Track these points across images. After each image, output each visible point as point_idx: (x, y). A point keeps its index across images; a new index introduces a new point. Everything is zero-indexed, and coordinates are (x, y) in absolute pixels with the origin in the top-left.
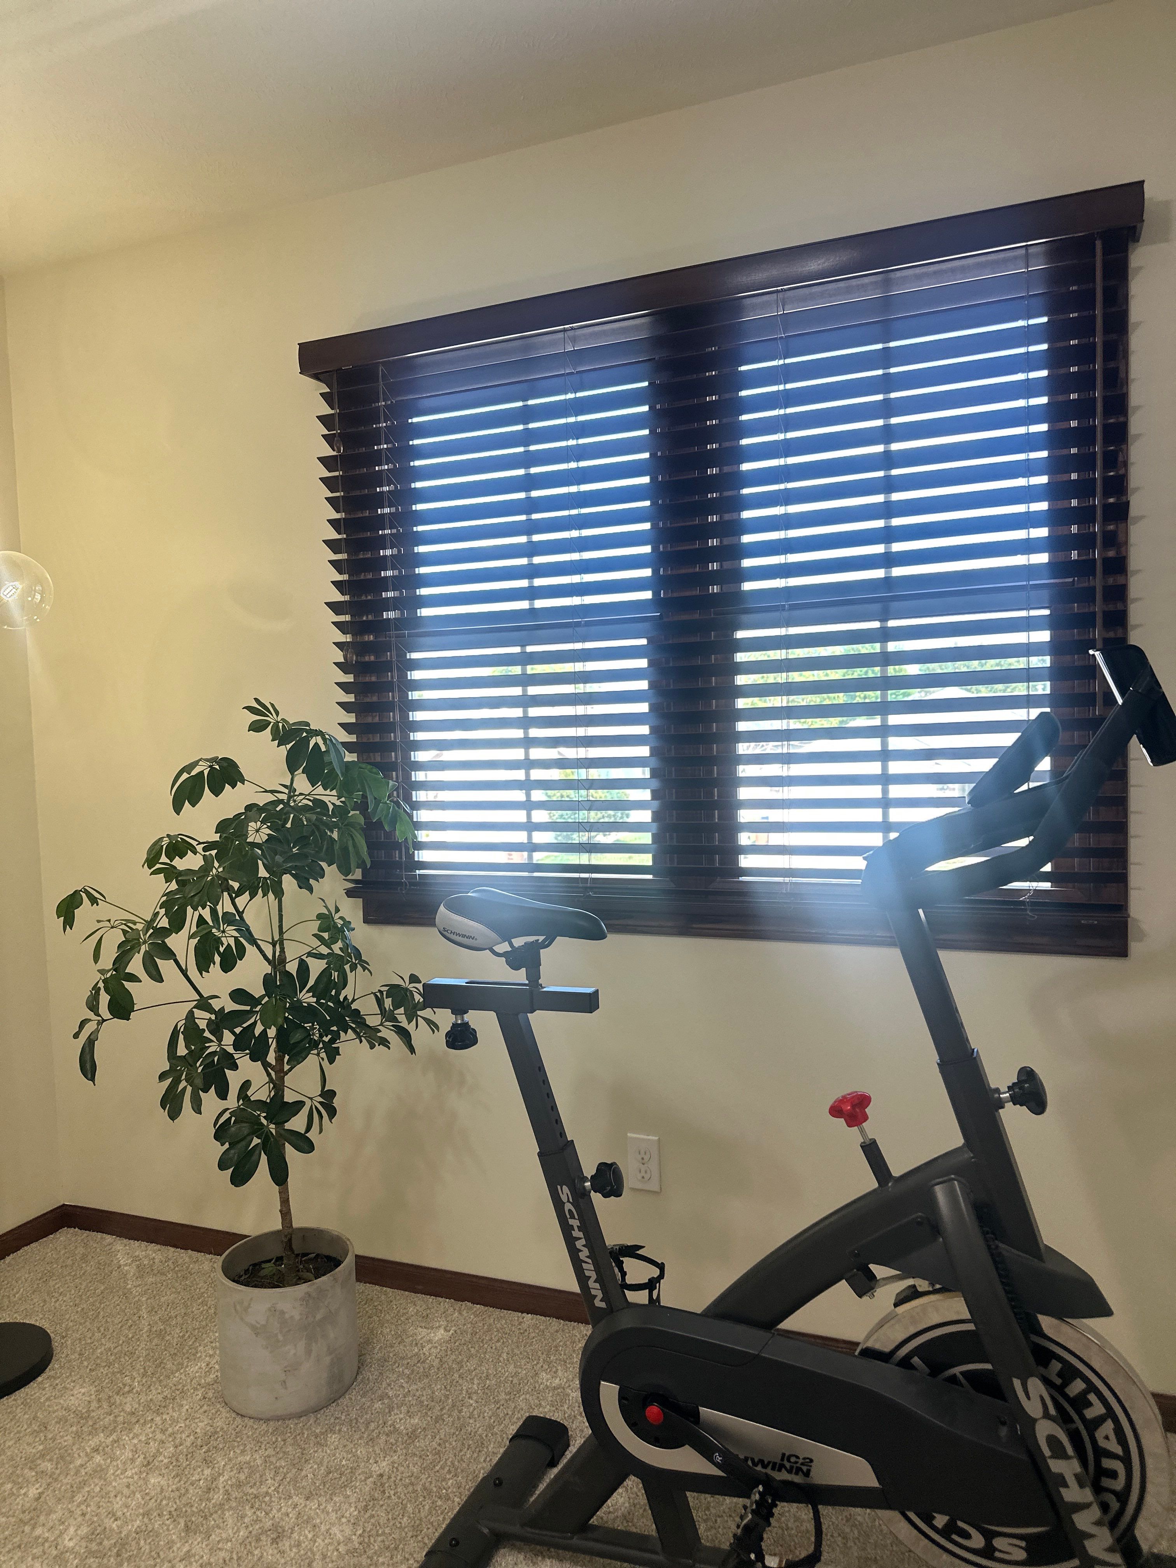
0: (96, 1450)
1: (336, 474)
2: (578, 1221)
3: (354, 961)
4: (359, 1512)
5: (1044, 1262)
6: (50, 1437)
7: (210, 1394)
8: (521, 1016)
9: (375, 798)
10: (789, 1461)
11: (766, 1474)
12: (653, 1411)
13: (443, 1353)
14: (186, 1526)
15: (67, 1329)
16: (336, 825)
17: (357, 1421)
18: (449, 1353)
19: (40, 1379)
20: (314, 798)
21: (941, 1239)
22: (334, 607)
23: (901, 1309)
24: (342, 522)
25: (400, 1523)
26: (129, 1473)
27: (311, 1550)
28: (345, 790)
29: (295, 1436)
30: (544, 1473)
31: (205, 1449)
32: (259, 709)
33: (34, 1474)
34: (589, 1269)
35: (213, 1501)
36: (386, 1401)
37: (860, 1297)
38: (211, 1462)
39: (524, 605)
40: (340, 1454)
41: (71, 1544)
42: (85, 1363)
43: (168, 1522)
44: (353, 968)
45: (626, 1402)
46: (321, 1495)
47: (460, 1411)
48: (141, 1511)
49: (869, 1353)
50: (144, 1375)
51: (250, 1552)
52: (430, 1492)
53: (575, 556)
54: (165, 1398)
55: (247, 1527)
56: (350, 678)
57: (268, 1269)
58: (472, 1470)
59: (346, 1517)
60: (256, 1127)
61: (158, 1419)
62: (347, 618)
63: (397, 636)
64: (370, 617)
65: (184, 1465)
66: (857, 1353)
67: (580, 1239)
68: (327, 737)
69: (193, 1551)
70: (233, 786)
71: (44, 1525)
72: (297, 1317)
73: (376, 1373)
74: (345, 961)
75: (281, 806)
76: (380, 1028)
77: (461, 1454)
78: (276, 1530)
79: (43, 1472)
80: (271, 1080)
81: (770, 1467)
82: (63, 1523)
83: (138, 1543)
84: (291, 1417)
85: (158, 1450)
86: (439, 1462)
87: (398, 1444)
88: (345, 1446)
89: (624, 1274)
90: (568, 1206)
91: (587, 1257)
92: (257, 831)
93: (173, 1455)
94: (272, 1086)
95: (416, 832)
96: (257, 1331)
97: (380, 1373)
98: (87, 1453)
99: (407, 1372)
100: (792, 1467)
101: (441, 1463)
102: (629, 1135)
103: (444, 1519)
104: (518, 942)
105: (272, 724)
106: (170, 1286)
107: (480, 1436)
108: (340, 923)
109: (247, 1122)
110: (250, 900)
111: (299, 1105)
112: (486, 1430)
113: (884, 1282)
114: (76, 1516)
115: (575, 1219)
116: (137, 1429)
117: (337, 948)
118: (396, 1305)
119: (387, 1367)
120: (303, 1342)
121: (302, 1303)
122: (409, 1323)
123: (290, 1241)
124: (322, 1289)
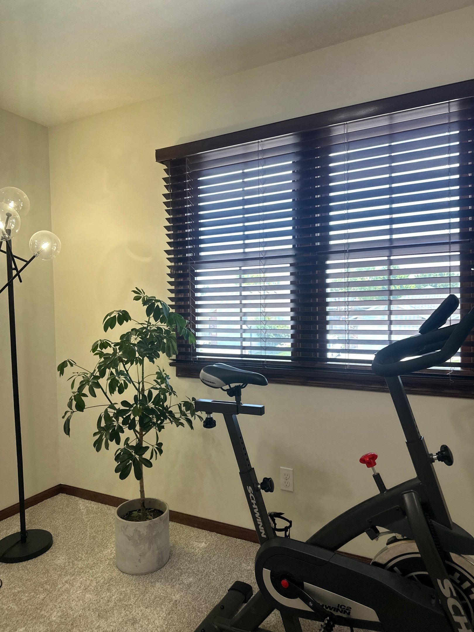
0: (66, 582)
1: (169, 200)
2: (255, 501)
3: (170, 391)
4: (167, 615)
5: (452, 530)
6: (49, 575)
7: (111, 563)
8: (233, 416)
9: (180, 327)
10: (341, 607)
11: (331, 612)
12: (284, 582)
13: (204, 553)
14: (99, 615)
15: (59, 533)
16: (165, 338)
17: (168, 578)
18: (206, 552)
19: (47, 552)
20: (158, 327)
21: (406, 517)
22: (168, 252)
23: (389, 546)
24: (171, 219)
25: (183, 621)
26: (78, 592)
27: (146, 629)
28: (170, 323)
29: (143, 582)
30: (241, 605)
31: (108, 584)
32: (137, 292)
33: (42, 590)
34: (259, 521)
35: (110, 606)
36: (180, 571)
37: (372, 539)
38: (110, 590)
39: (241, 251)
40: (160, 591)
41: (54, 619)
42: (65, 547)
43: (92, 613)
44: (170, 394)
45: (273, 577)
46: (152, 607)
47: (209, 577)
48: (82, 608)
49: (376, 564)
50: (86, 554)
51: (123, 628)
52: (195, 609)
53: (261, 231)
54: (94, 563)
55: (122, 618)
56: (173, 280)
57: (135, 513)
58: (212, 601)
59: (161, 617)
60: (130, 456)
61: (91, 571)
62: (172, 256)
63: (191, 263)
64: (181, 256)
65: (99, 591)
66: (371, 564)
68: (162, 302)
69: (101, 625)
70: (127, 321)
71: (45, 610)
72: (145, 534)
73: (177, 559)
74: (166, 391)
75: (145, 330)
76: (180, 418)
77: (209, 594)
78: (134, 620)
79: (46, 589)
80: (137, 438)
81: (333, 609)
82: (52, 610)
83: (80, 620)
84: (142, 574)
85: (90, 584)
86: (199, 597)
87: (184, 588)
88: (162, 588)
89: (275, 524)
90: (251, 495)
91: (259, 516)
92: (136, 339)
93: (96, 587)
94: (137, 440)
95: (197, 341)
96: (129, 538)
98: (63, 583)
99: (188, 559)
100: (342, 610)
101: (200, 598)
102: (281, 467)
103: (200, 621)
104: (233, 385)
105: (142, 297)
106: (99, 519)
107: (216, 588)
108: (165, 376)
109: (127, 454)
110: (131, 366)
111: (147, 448)
112: (219, 585)
113: (383, 534)
114: (57, 608)
115: (254, 500)
116: (82, 575)
117: (163, 386)
118: (186, 532)
119: (181, 557)
120: (148, 544)
121: (147, 528)
122: (191, 539)
123: (143, 503)
124: (155, 523)
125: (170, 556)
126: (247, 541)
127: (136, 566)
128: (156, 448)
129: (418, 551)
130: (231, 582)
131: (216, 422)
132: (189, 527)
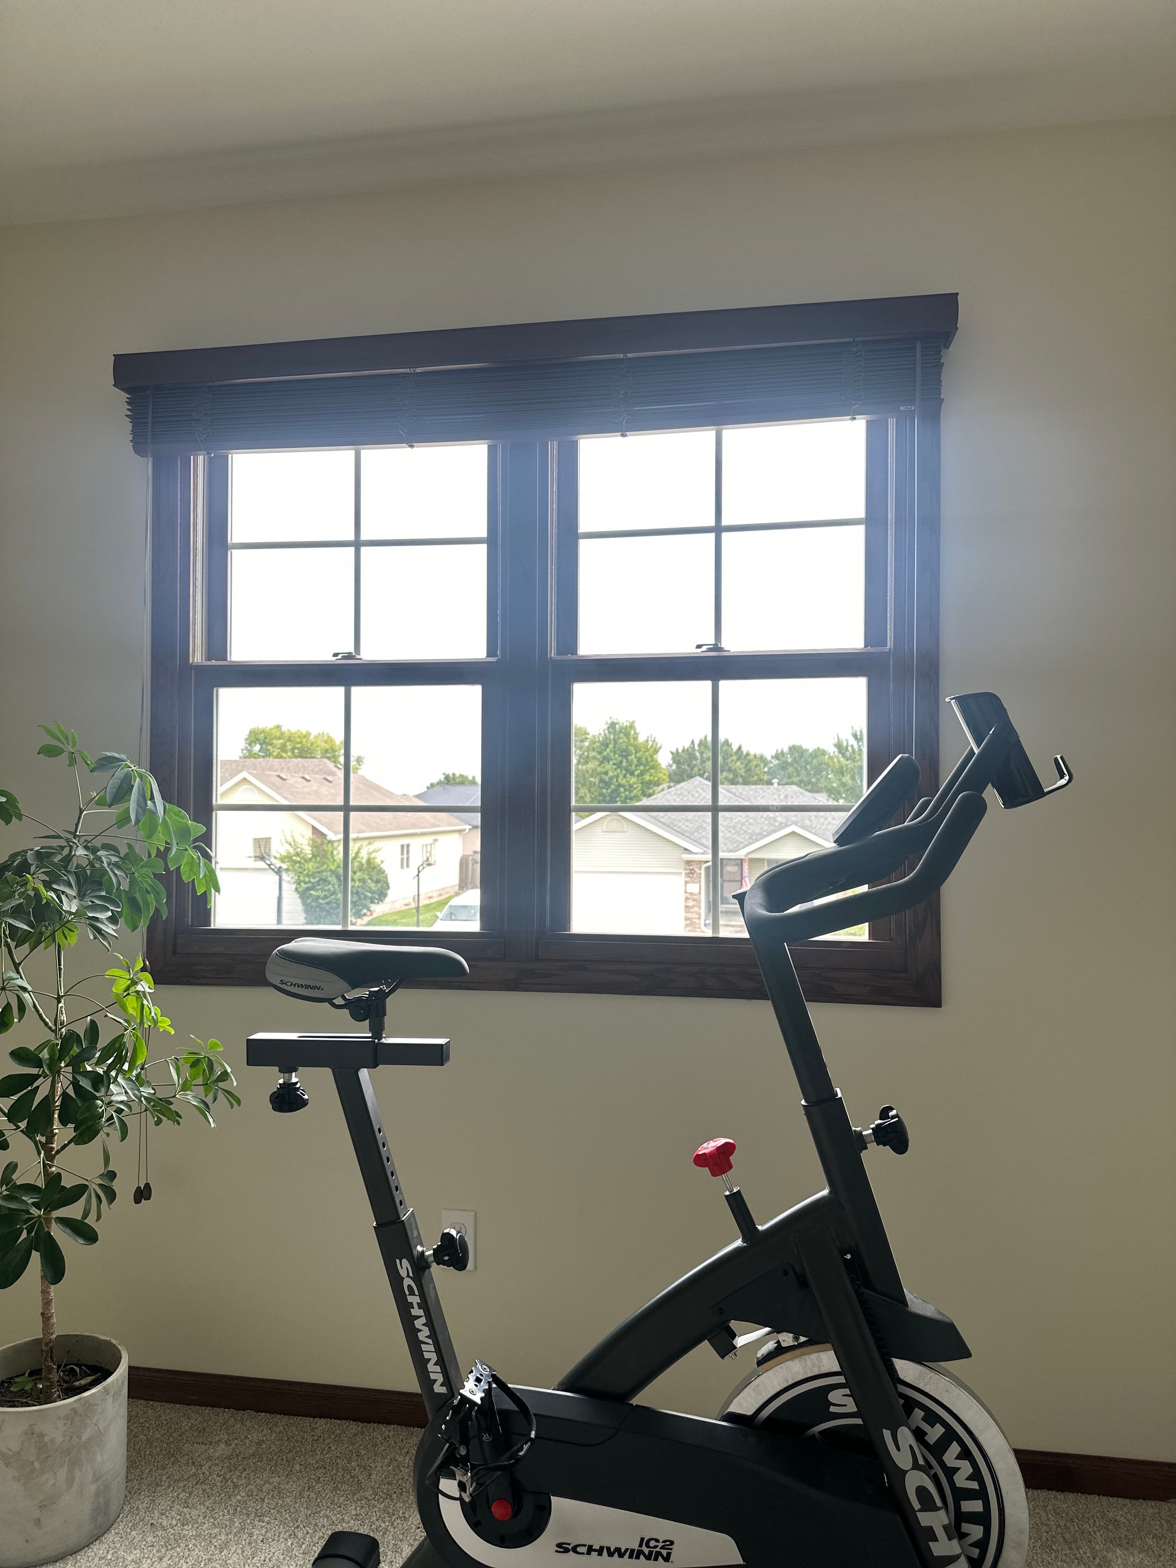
2: (418, 1298)
5: (907, 1306)
8: (361, 1072)
10: (648, 1546)
23: (764, 1367)
34: (429, 1352)
37: (723, 1357)
49: (731, 1418)
57: (22, 1383)
67: (418, 1317)
70: (7, 822)
72: (59, 1439)
81: (626, 1554)
90: (407, 1282)
96: (8, 1460)
97: (152, 1500)
100: (651, 1553)
115: (415, 1295)
118: (166, 1420)
119: (160, 1492)
120: (65, 1468)
121: (65, 1422)
122: (183, 1439)
123: (51, 1348)
124: (90, 1404)
125: (126, 1496)
126: (344, 1422)
127: (27, 1541)
128: (100, 1185)
129: (837, 1368)
130: (315, 1539)
131: (304, 1095)
132: (172, 1405)
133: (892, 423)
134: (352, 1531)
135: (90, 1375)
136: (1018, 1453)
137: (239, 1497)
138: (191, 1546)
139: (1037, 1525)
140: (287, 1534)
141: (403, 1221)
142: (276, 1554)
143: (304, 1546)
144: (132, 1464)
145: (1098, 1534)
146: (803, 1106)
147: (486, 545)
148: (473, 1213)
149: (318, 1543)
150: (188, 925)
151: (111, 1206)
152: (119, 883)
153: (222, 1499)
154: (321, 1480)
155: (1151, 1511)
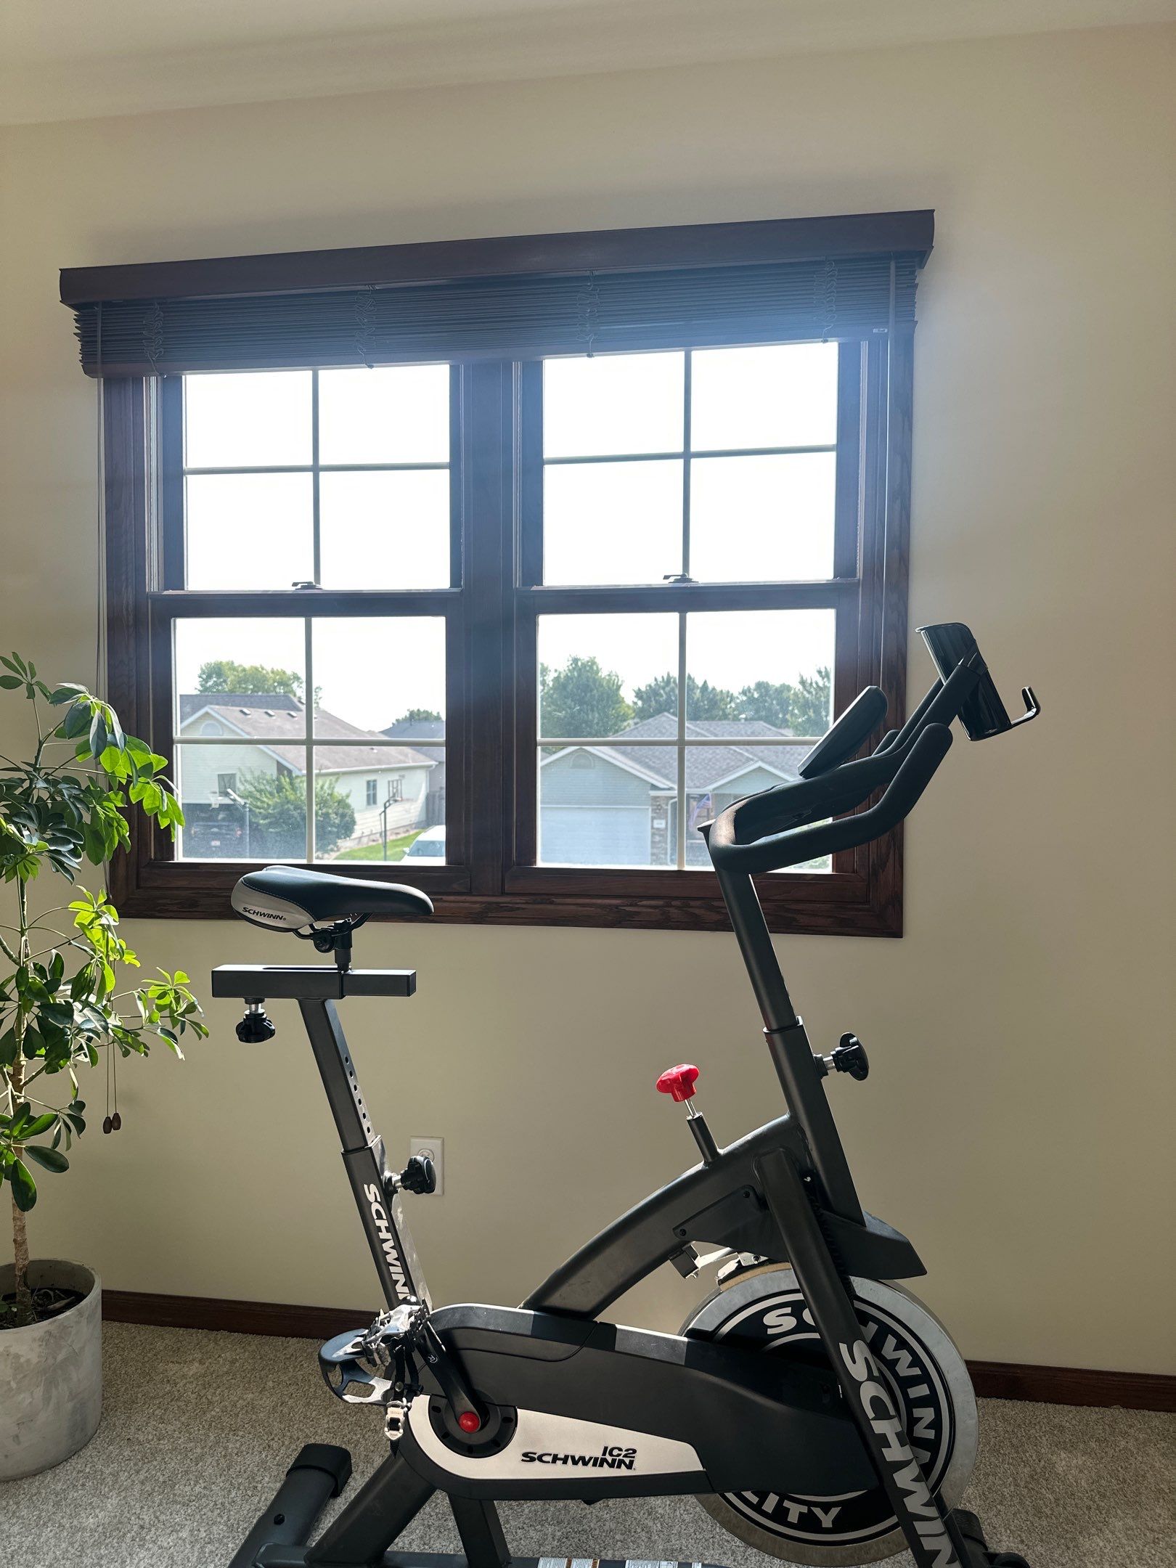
2: (386, 1221)
5: (865, 1226)
8: (328, 1003)
10: (611, 1454)
23: (727, 1286)
29: (30, 1497)
30: (329, 1505)
34: (397, 1273)
37: (683, 1274)
45: (435, 1411)
49: (694, 1334)
67: (386, 1240)
72: (35, 1360)
73: (123, 1417)
84: (23, 1476)
90: (375, 1206)
97: (128, 1417)
100: (614, 1461)
115: (382, 1219)
118: (141, 1341)
119: (136, 1409)
120: (41, 1389)
121: (41, 1343)
122: (157, 1359)
123: (25, 1275)
124: (65, 1327)
125: (102, 1413)
126: (316, 1340)
127: (6, 1456)
128: (69, 1115)
129: (797, 1286)
130: (289, 1452)
131: (270, 1026)
132: (147, 1326)
133: (865, 347)
134: (325, 1443)
135: (63, 1299)
136: (969, 1364)
137: (213, 1413)
138: (167, 1459)
139: (986, 1431)
140: (261, 1447)
141: (371, 1148)
142: (250, 1466)
143: (277, 1458)
144: (108, 1384)
145: (1043, 1438)
146: (765, 1033)
147: (449, 470)
148: (441, 1139)
149: (291, 1455)
150: (151, 859)
151: (81, 1135)
152: (81, 816)
153: (197, 1414)
154: (294, 1396)
155: (1094, 1417)
